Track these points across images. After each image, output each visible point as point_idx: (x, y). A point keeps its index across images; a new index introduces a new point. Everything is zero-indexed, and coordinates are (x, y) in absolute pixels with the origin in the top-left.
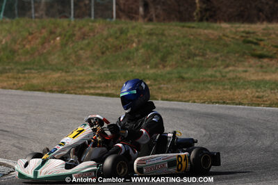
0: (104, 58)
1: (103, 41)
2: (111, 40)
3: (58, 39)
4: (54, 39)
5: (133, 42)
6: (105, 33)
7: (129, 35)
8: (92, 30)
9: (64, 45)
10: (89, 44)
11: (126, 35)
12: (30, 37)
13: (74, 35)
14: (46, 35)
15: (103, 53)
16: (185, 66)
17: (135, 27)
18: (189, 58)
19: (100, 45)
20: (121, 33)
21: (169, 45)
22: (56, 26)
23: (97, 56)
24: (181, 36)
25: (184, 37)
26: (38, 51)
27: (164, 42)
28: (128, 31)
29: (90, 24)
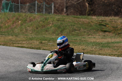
0: (37, 30)
1: (38, 23)
2: (41, 23)
3: (20, 22)
4: (18, 22)
5: (50, 24)
6: (39, 20)
7: (49, 21)
8: (34, 18)
9: (22, 25)
10: (32, 24)
11: (48, 20)
12: (8, 21)
13: (26, 20)
14: (15, 20)
15: (37, 28)
16: (70, 35)
17: (52, 17)
18: (73, 31)
19: (36, 25)
20: (46, 20)
21: (65, 25)
22: (20, 16)
23: (35, 30)
24: (72, 21)
25: (73, 22)
26: (11, 27)
27: (63, 24)
28: (49, 19)
29: (34, 15)
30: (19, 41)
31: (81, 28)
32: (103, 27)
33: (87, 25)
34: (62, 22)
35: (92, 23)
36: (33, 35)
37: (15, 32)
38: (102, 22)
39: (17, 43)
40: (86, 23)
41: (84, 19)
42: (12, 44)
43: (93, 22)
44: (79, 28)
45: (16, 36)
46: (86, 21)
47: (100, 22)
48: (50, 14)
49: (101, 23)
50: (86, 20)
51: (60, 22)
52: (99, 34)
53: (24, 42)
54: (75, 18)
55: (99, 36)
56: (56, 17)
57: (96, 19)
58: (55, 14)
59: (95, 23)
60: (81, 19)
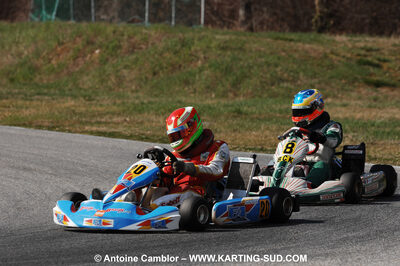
0: (155, 81)
1: (156, 56)
2: (167, 55)
3: (97, 51)
4: (93, 52)
5: (198, 59)
6: (161, 46)
7: (193, 49)
8: (145, 40)
9: (104, 61)
10: (137, 59)
11: (190, 48)
12: (59, 49)
13: (119, 47)
14: (81, 47)
15: (155, 74)
16: (265, 95)
17: (203, 37)
18: (273, 84)
19: (152, 63)
20: (183, 46)
21: (246, 64)
22: (98, 33)
23: (146, 78)
24: (268, 52)
25: (272, 53)
26: (67, 68)
27: (241, 60)
28: (193, 43)
29: (144, 31)
30: (101, 115)
31: (298, 73)
32: (372, 70)
33: (318, 65)
34: (236, 53)
35: (334, 57)
36: (140, 94)
37: (81, 86)
38: (368, 53)
39: (93, 121)
40: (315, 58)
41: (309, 43)
42: (77, 126)
43: (337, 55)
44: (292, 74)
45: (88, 100)
46: (315, 51)
47: (359, 55)
48: (194, 26)
49: (365, 56)
50: (315, 46)
51: (229, 53)
52: (359, 92)
53: (115, 119)
54: (280, 42)
55: (360, 98)
56: (218, 37)
57: (346, 45)
58: (210, 27)
59: (344, 57)
60: (300, 44)
